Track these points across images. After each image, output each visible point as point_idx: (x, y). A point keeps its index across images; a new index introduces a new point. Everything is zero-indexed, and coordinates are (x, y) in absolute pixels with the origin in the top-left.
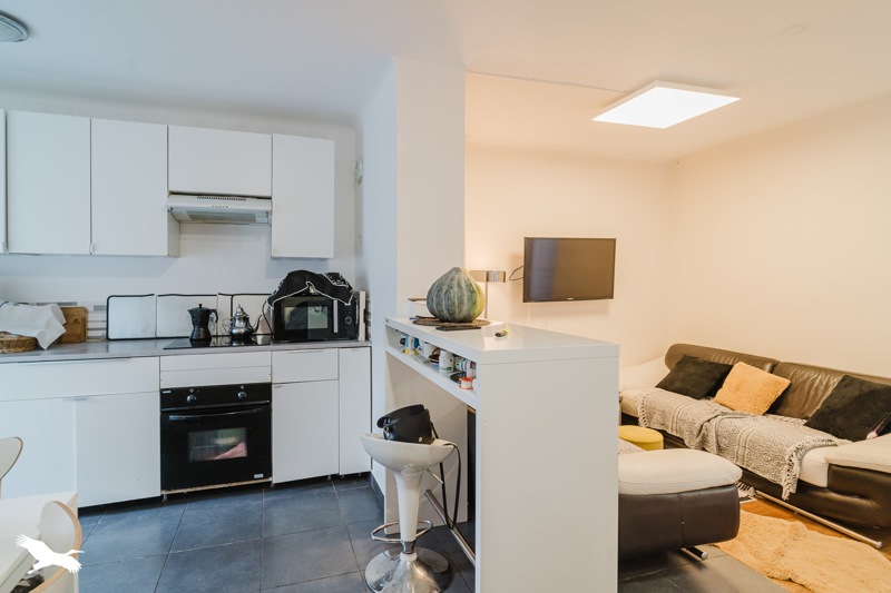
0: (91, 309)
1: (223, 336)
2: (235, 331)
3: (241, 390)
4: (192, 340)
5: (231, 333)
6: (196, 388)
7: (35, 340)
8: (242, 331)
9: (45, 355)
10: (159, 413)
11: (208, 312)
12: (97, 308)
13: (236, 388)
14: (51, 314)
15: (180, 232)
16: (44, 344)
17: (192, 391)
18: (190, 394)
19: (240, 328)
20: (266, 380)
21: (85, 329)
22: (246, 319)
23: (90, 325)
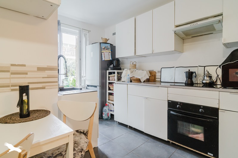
0: (157, 72)
1: (200, 84)
2: (204, 82)
3: (201, 108)
4: (185, 84)
5: (202, 82)
6: (181, 103)
7: (140, 79)
8: (208, 82)
9: (142, 84)
10: (167, 109)
11: (192, 73)
12: (158, 72)
13: (199, 107)
14: (146, 73)
15: (183, 43)
16: (142, 81)
17: (179, 103)
18: (178, 104)
19: (207, 80)
20: (216, 106)
21: (155, 78)
22: (210, 77)
23: (157, 77)
